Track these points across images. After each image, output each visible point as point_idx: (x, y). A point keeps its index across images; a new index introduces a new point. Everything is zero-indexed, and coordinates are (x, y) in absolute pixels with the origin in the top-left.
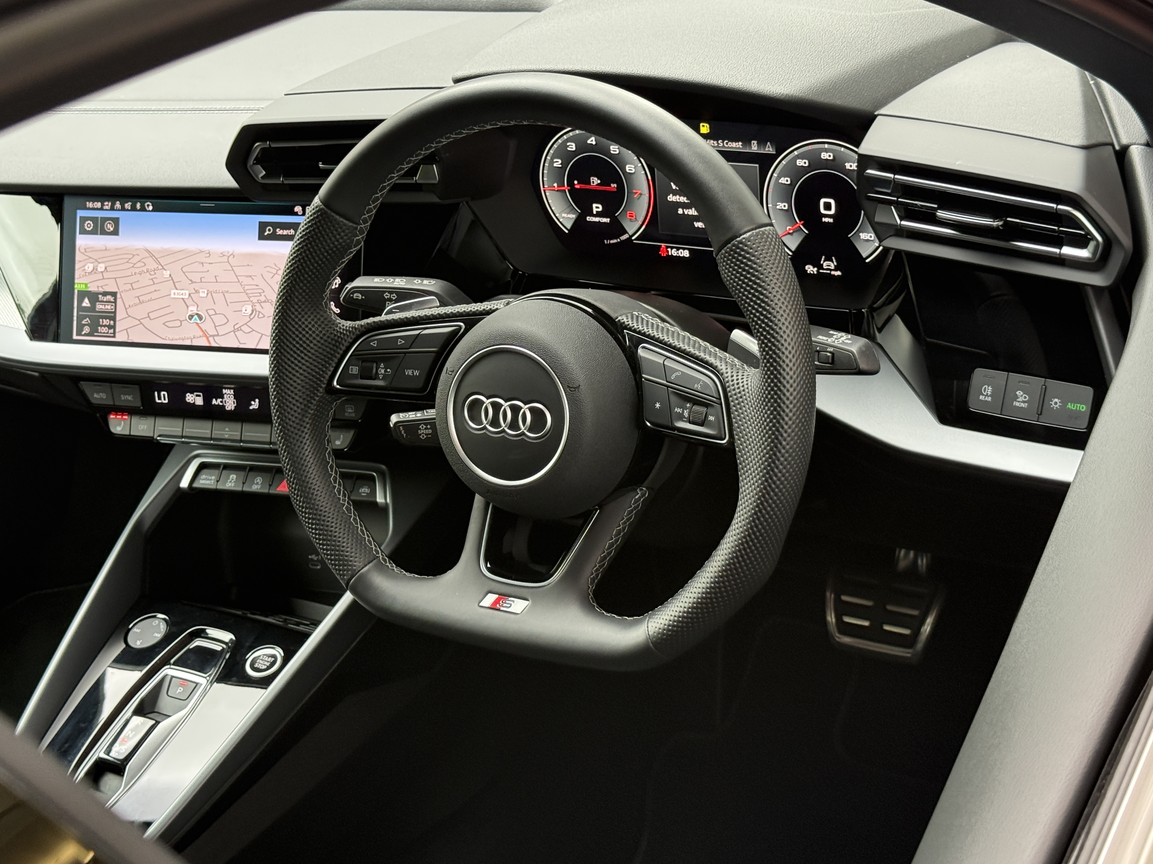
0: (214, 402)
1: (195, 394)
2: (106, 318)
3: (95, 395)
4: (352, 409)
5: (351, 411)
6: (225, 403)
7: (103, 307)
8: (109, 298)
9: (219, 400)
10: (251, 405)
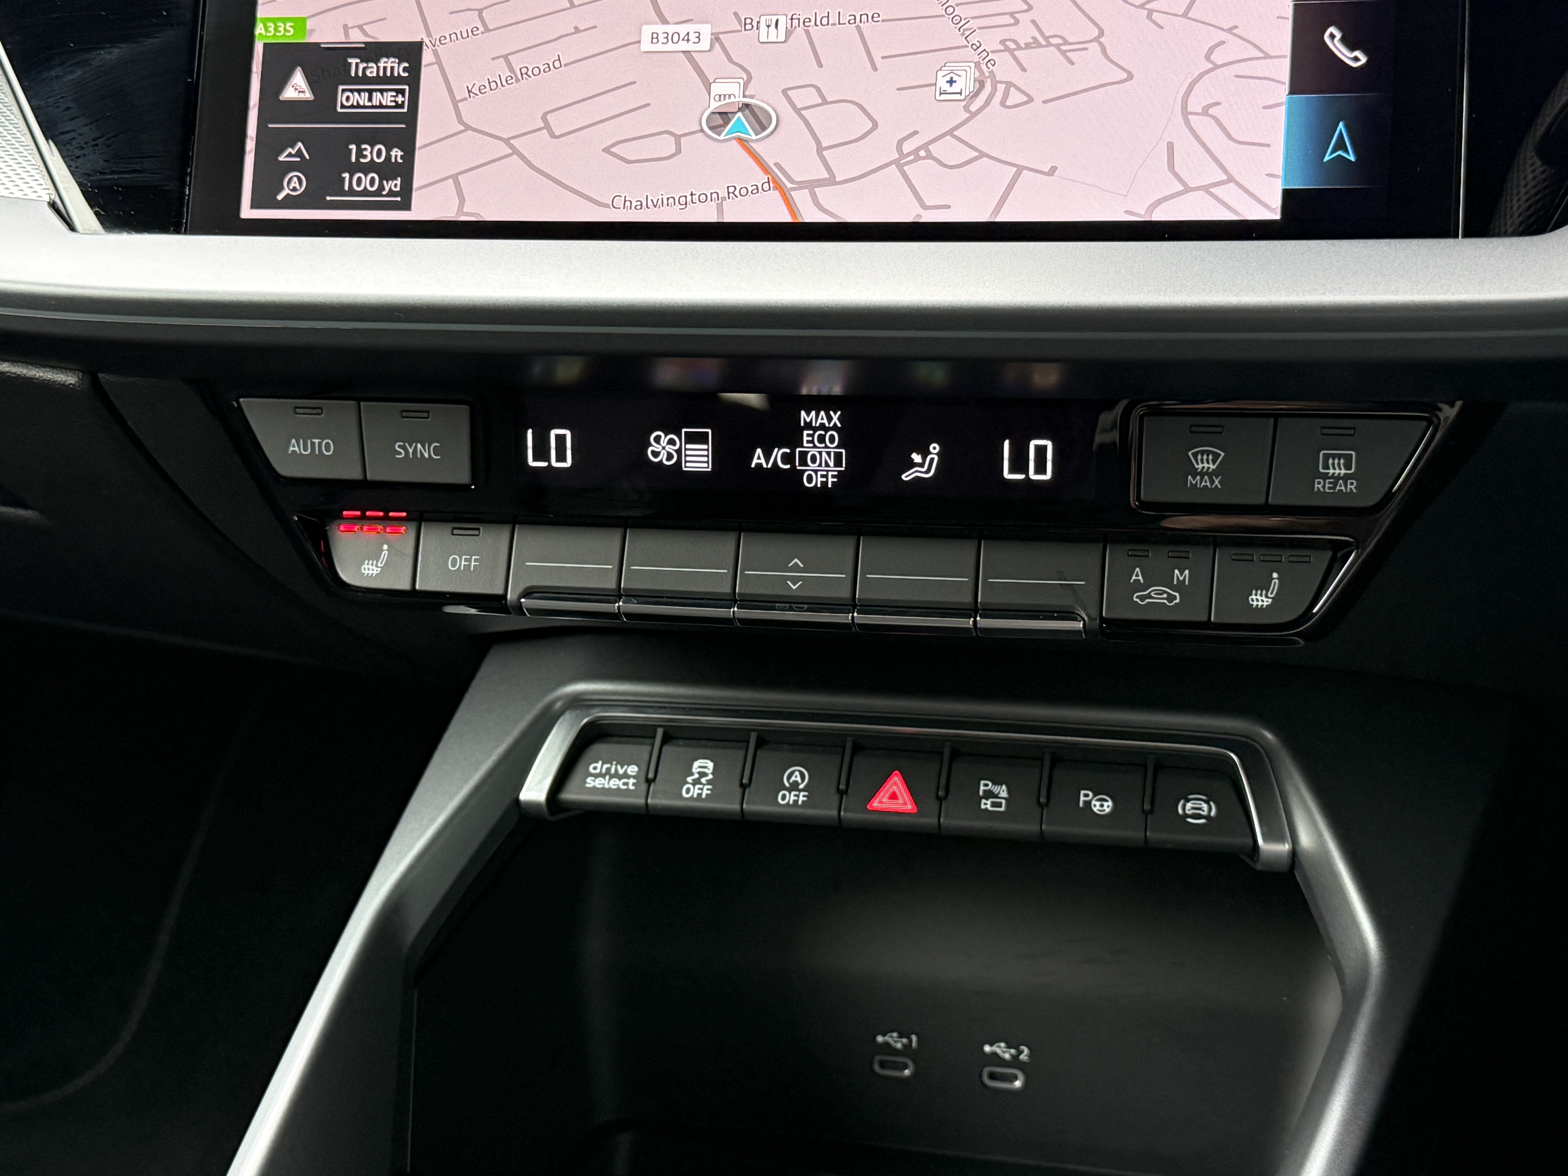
0: (758, 458)
1: (684, 430)
2: (372, 138)
3: (294, 448)
4: (1348, 466)
5: (1343, 471)
6: (803, 462)
7: (363, 99)
8: (388, 63)
9: (778, 453)
10: (913, 464)
